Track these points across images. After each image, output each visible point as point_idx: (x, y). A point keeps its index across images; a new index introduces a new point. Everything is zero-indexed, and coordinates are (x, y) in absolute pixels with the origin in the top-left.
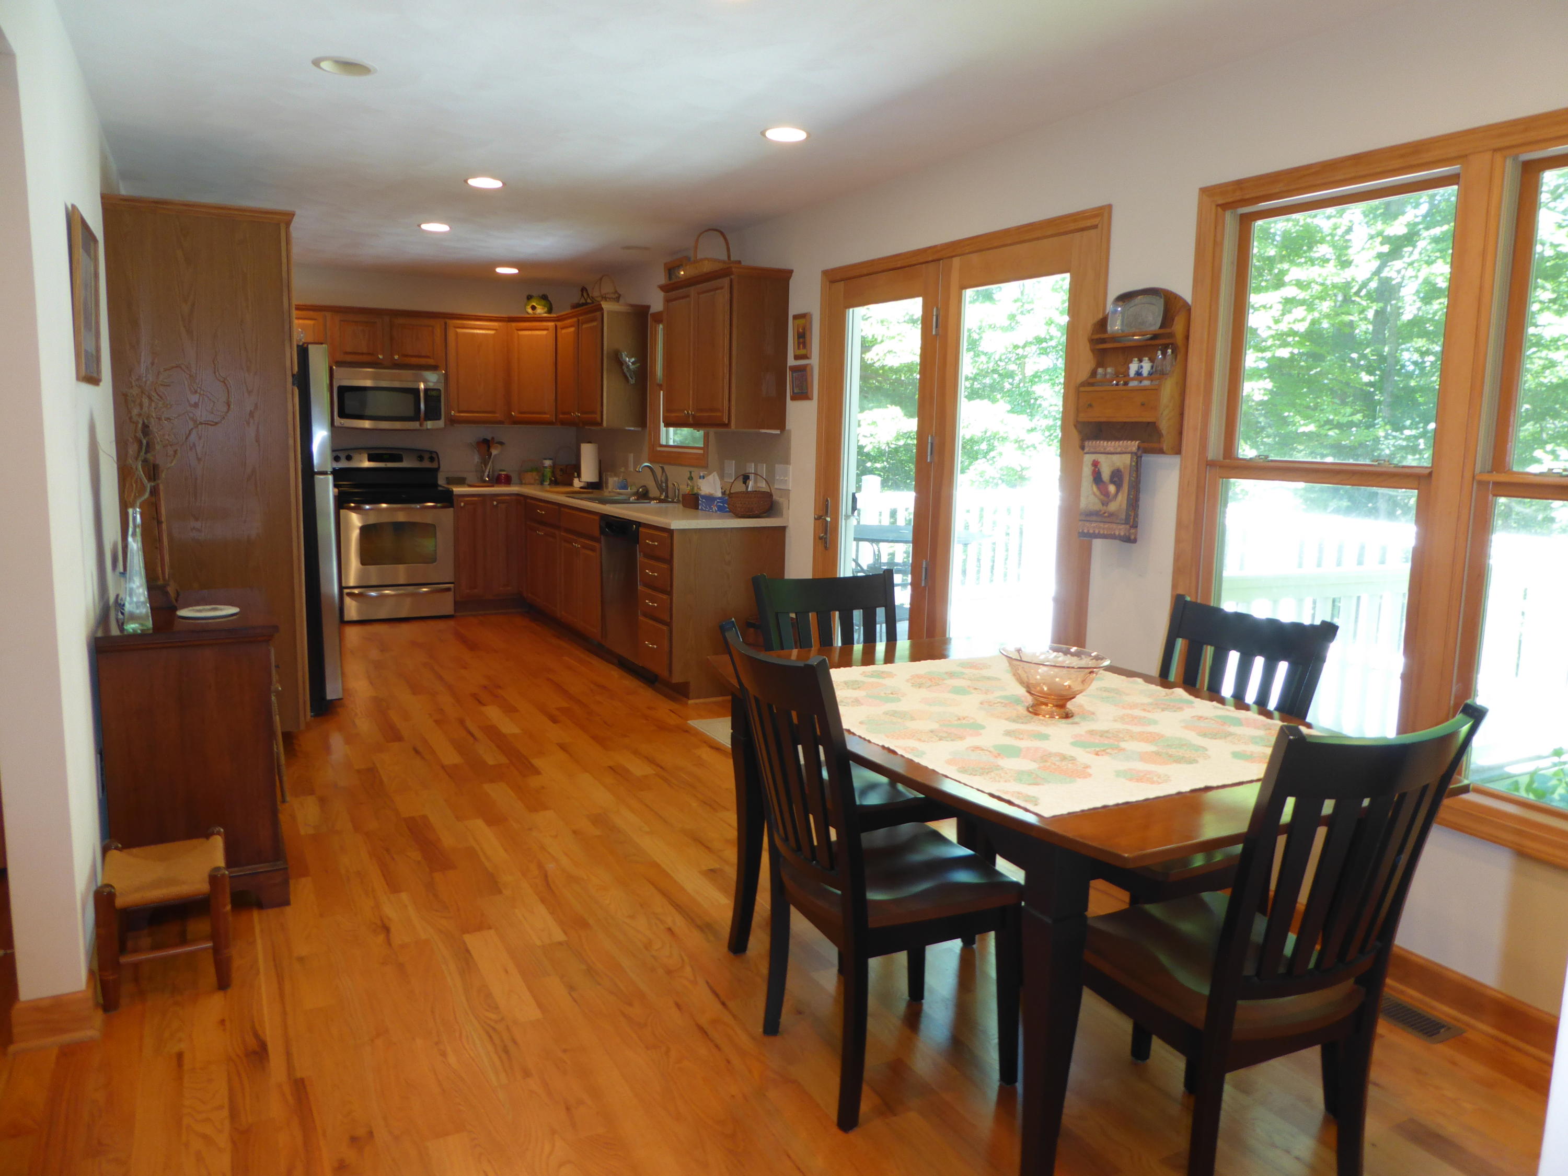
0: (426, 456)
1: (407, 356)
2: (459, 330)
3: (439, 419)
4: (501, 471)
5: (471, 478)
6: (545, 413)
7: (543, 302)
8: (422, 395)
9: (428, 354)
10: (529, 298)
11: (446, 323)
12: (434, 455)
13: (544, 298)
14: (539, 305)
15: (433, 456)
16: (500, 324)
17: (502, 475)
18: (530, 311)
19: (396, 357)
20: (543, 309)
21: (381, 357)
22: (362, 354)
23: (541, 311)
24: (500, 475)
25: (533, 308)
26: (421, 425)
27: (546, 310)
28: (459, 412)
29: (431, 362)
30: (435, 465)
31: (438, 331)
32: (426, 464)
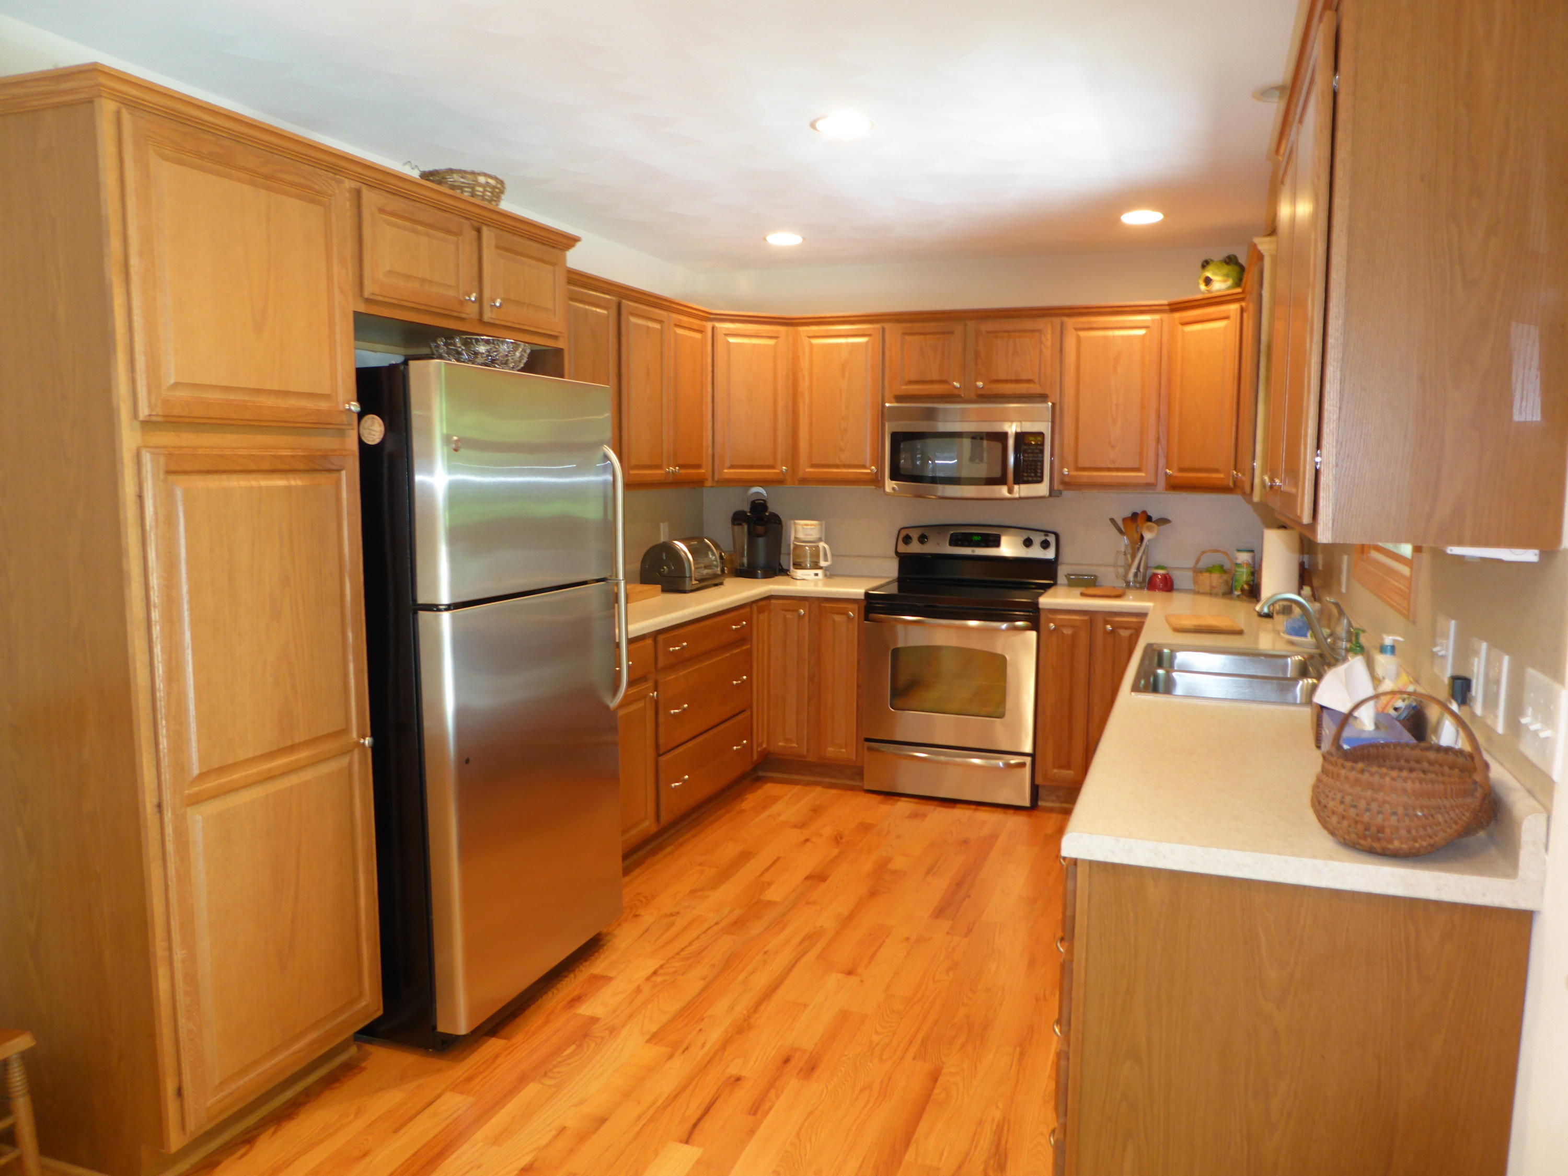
0: (1037, 539)
1: (997, 381)
2: (1083, 334)
3: (1040, 480)
4: (1158, 567)
5: (1109, 577)
6: (1217, 471)
7: (1226, 269)
8: (1011, 442)
9: (1031, 377)
10: (1205, 264)
11: (1062, 324)
12: (1051, 539)
13: (1230, 260)
14: (1216, 274)
15: (1048, 539)
16: (1157, 317)
17: (1157, 574)
18: (1203, 287)
19: (980, 384)
20: (1225, 281)
21: (957, 384)
22: (932, 382)
23: (1220, 284)
24: (1156, 575)
25: (1208, 281)
26: (1010, 491)
27: (1230, 282)
28: (1079, 469)
29: (1035, 389)
30: (1050, 554)
31: (1048, 339)
32: (1036, 552)
